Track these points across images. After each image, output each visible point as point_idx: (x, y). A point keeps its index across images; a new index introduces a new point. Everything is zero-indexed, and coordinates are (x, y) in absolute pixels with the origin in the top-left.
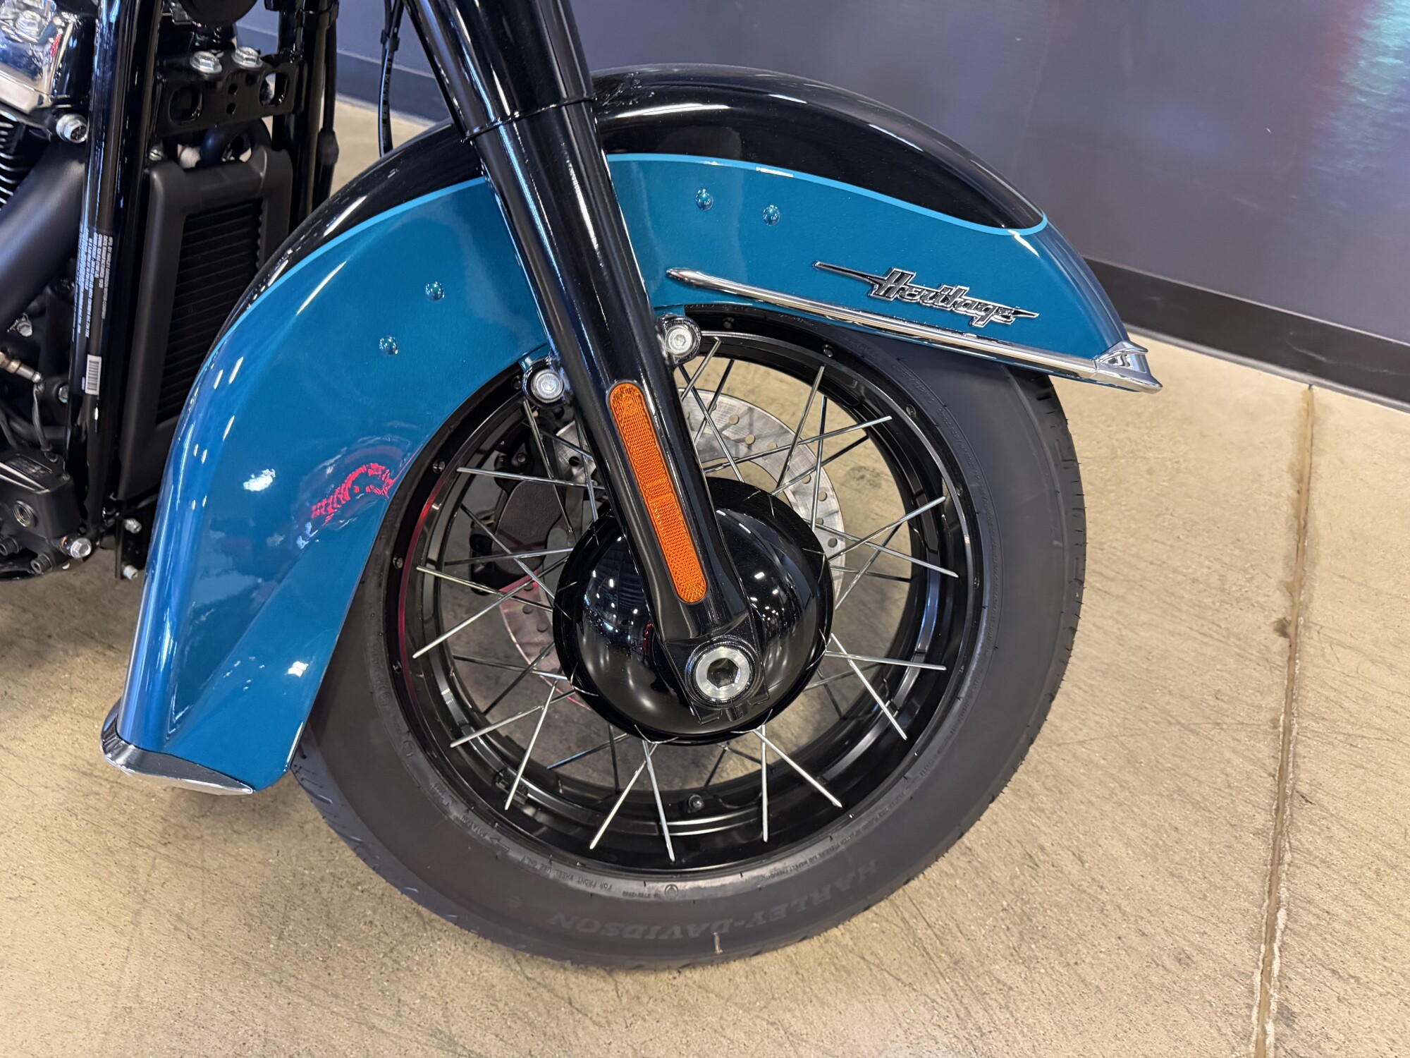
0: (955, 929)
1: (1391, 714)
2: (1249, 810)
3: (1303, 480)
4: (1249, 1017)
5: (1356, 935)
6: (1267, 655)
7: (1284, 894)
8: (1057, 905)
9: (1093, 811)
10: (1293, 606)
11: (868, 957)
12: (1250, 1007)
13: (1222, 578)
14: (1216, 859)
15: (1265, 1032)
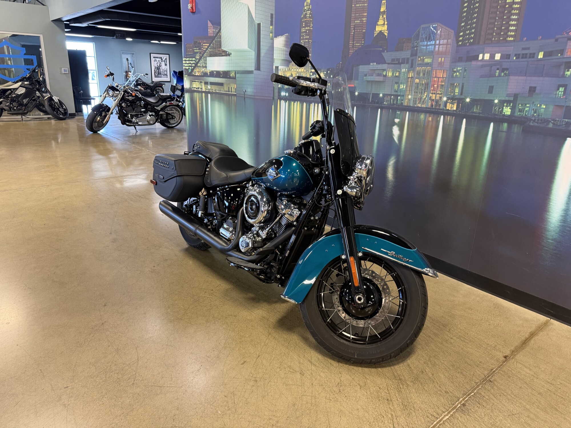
0: (402, 375)
1: (524, 376)
2: (476, 379)
3: (532, 335)
4: (456, 403)
5: (488, 401)
6: (498, 360)
7: (475, 391)
8: (424, 379)
9: (440, 370)
10: (512, 354)
11: (384, 374)
12: (457, 402)
13: (496, 346)
14: (463, 383)
15: (458, 405)
